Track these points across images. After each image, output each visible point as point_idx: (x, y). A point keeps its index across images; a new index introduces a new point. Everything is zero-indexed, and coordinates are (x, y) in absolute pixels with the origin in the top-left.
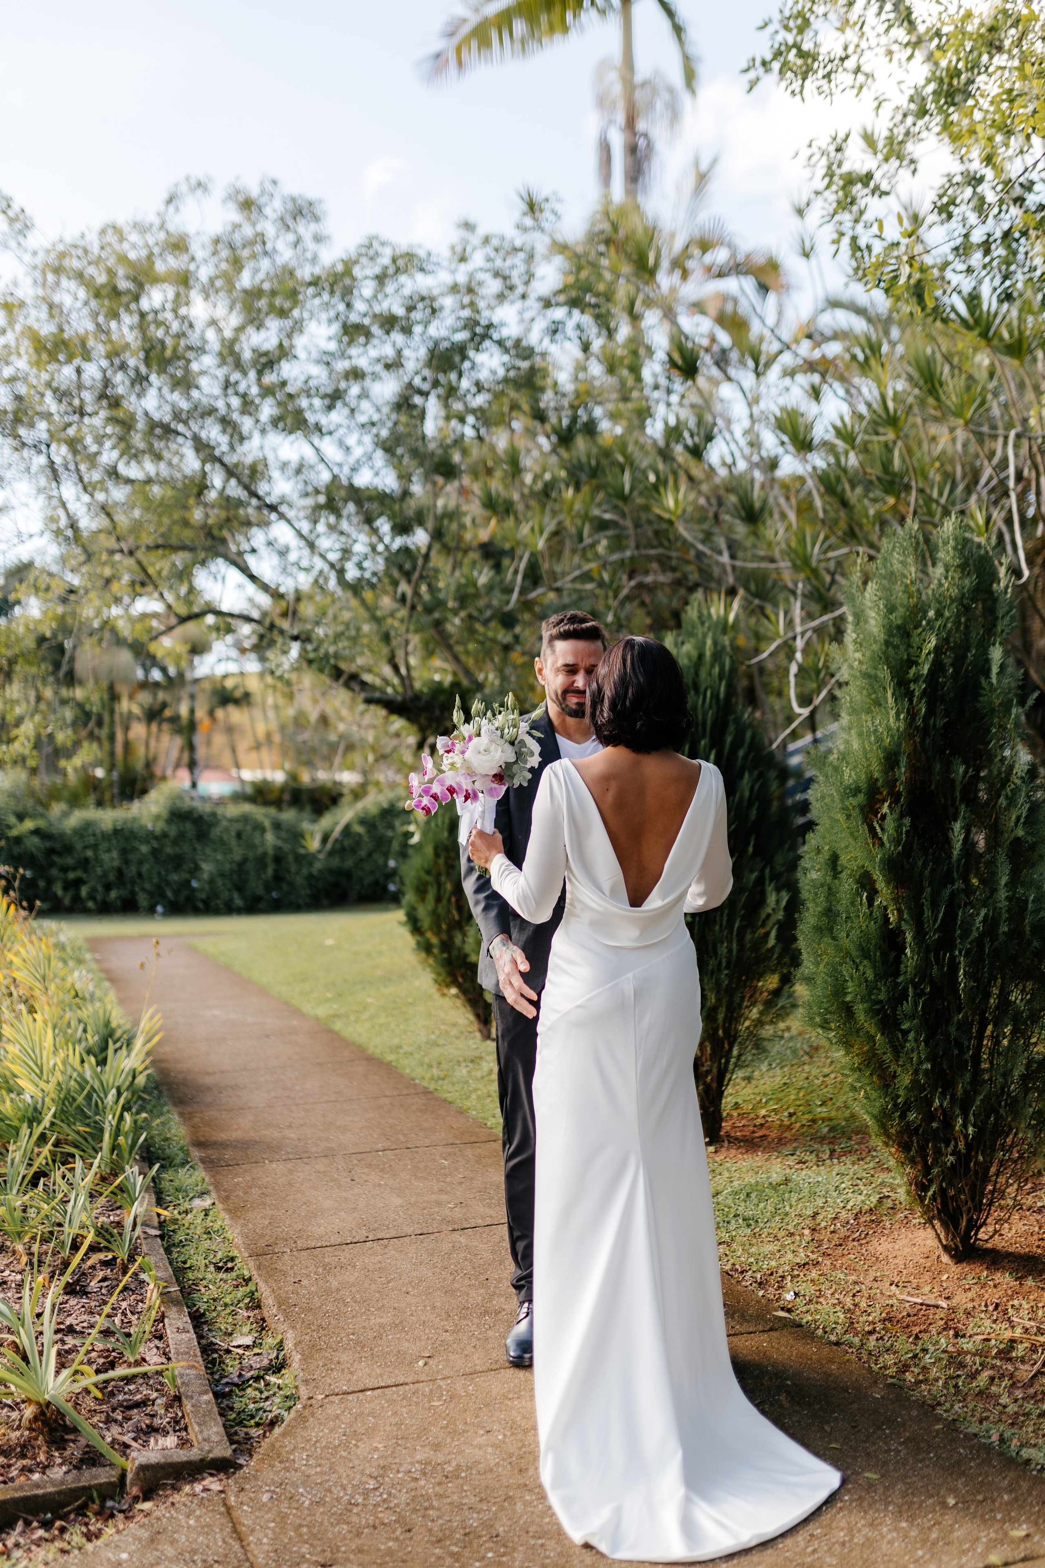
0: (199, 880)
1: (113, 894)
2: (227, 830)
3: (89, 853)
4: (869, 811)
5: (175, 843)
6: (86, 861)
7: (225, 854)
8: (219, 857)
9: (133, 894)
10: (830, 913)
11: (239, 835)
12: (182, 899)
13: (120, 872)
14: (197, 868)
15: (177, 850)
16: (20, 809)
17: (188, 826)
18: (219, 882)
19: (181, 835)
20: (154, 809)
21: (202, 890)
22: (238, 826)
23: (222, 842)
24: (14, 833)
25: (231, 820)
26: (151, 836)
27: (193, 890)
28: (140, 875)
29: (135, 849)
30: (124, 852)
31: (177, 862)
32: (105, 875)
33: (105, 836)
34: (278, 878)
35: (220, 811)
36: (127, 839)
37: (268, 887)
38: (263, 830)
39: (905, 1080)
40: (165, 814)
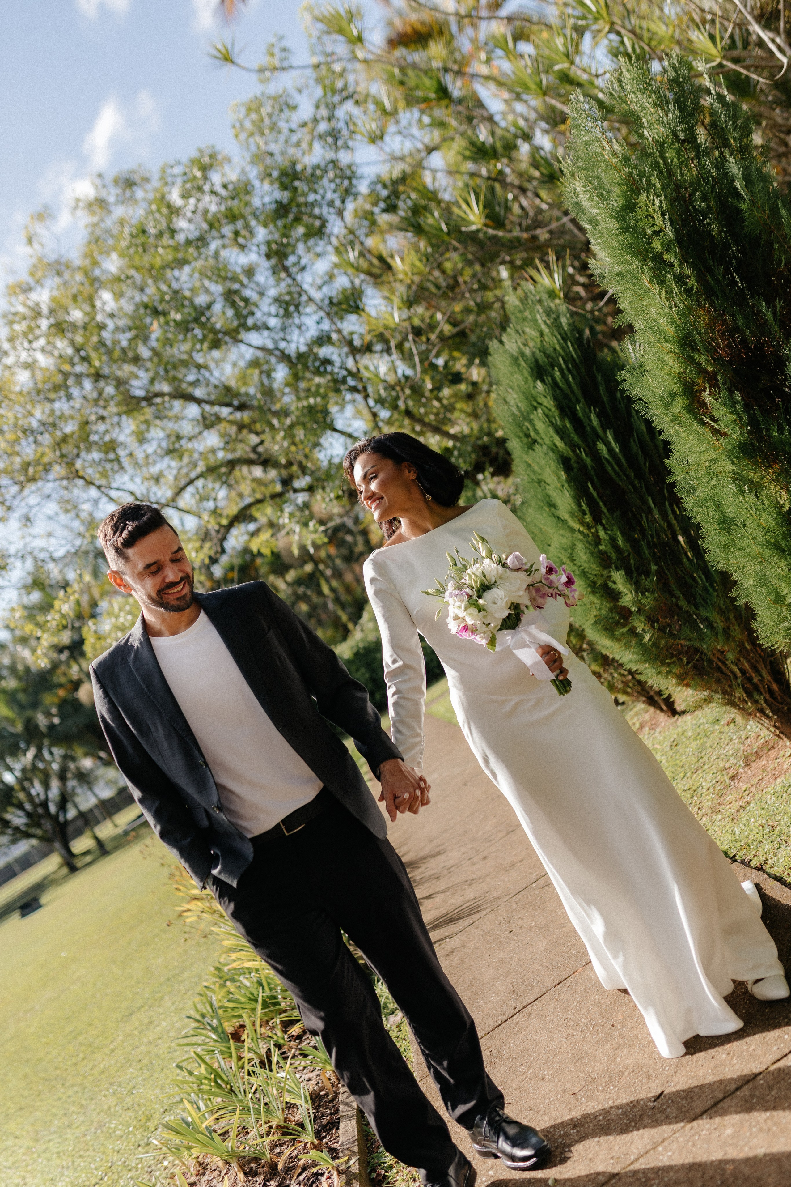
4: (696, 408)
10: (726, 524)
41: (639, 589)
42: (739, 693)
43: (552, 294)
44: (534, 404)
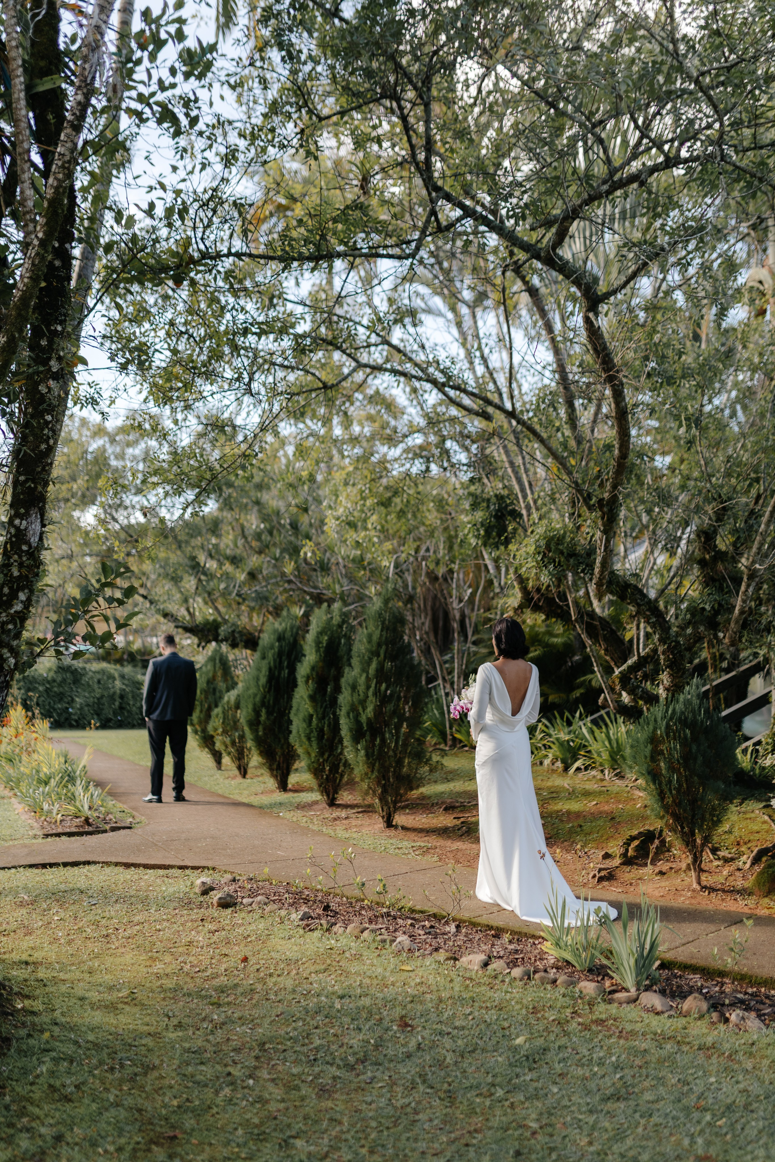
0: (74, 708)
2: (92, 678)
4: (307, 682)
5: (60, 685)
7: (90, 692)
8: (87, 694)
10: (298, 710)
11: (99, 682)
12: (62, 720)
14: (73, 700)
15: (61, 689)
17: (68, 675)
18: (86, 709)
19: (64, 680)
20: (48, 664)
21: (75, 714)
22: (99, 676)
23: (89, 685)
25: (94, 672)
26: (46, 680)
27: (70, 714)
28: (38, 704)
29: (35, 689)
30: (29, 690)
31: (61, 696)
34: (121, 708)
35: (88, 666)
36: (31, 682)
37: (115, 714)
38: (114, 679)
39: (313, 755)
40: (54, 668)
41: (268, 718)
42: (275, 767)
43: (297, 617)
44: (272, 647)
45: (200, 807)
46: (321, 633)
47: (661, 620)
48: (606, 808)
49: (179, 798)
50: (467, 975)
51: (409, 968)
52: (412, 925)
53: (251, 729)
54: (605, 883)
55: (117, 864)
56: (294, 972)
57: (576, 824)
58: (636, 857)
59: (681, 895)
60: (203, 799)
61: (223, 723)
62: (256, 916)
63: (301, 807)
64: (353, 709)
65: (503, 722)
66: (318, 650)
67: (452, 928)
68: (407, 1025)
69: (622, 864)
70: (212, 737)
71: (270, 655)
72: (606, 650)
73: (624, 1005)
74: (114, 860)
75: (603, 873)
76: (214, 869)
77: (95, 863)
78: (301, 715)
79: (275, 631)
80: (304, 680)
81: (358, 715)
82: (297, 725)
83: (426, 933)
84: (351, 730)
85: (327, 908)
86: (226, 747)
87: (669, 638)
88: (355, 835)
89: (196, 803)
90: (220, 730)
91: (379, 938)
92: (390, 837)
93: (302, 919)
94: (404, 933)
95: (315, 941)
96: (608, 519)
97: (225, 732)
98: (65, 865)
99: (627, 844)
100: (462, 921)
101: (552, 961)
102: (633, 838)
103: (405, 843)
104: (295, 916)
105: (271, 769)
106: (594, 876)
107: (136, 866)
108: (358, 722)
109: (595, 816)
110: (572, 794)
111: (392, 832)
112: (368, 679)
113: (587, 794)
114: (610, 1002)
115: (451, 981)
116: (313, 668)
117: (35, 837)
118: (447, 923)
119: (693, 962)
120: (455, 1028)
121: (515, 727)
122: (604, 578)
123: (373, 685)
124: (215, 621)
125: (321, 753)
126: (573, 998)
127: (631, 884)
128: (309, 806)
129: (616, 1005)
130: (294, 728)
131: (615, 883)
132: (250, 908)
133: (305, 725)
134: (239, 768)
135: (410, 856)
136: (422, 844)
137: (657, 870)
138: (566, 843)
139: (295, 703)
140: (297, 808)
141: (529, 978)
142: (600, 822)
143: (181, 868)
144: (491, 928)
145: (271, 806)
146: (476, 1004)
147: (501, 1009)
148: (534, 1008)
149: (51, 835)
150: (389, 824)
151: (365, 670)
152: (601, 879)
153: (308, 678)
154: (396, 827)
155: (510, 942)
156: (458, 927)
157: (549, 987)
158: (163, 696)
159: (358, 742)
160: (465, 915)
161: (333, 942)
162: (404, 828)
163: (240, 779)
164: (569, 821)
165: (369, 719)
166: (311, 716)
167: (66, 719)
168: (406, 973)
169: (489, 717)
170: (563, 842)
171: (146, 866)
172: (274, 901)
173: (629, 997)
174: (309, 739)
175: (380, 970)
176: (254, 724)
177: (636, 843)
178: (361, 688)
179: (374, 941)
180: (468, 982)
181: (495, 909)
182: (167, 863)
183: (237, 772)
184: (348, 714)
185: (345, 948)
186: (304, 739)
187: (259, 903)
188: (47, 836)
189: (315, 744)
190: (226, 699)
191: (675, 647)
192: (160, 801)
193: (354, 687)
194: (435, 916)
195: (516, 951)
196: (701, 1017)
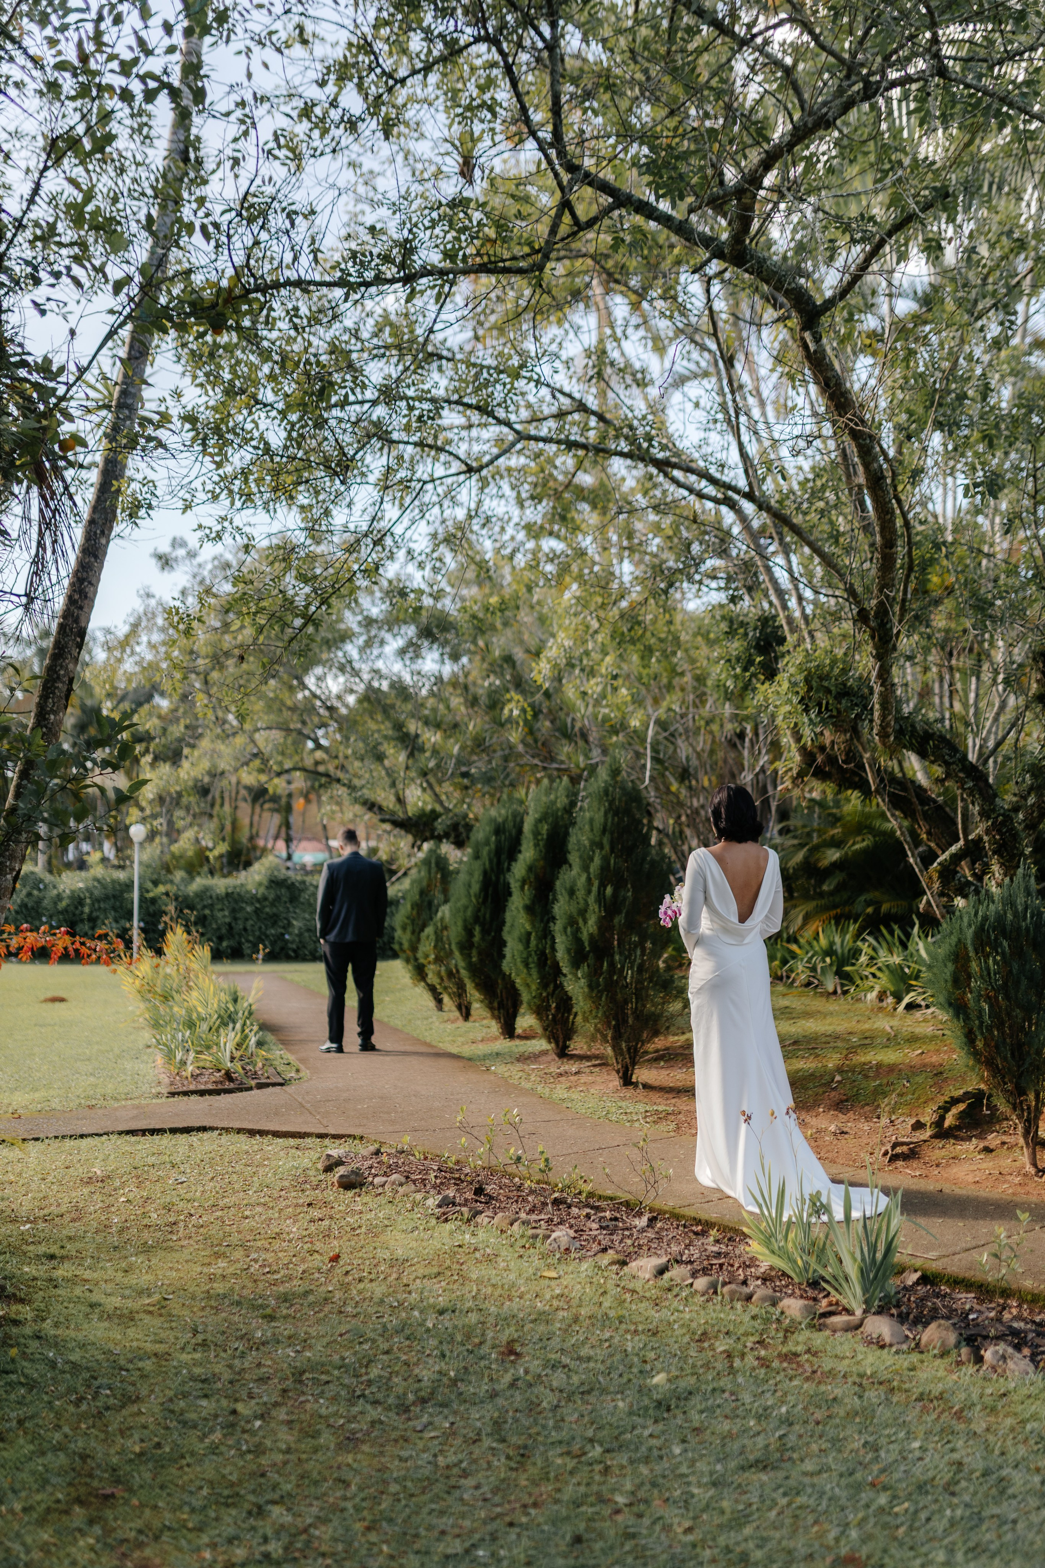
0: (290, 934)
1: (225, 944)
3: (207, 912)
4: (522, 888)
5: (273, 904)
6: (205, 917)
8: (307, 916)
9: (240, 943)
12: (277, 949)
13: (230, 927)
14: (290, 924)
15: (275, 910)
16: (155, 877)
17: (284, 891)
18: (307, 936)
19: (278, 898)
20: (257, 878)
21: (293, 942)
24: (151, 895)
26: (254, 899)
27: (287, 941)
28: (245, 929)
29: (242, 909)
30: (233, 911)
31: (274, 919)
32: (219, 929)
33: (219, 898)
36: (236, 901)
40: (265, 883)
41: (482, 939)
45: (388, 1058)
46: (539, 821)
47: (982, 784)
48: (934, 1059)
49: (367, 1046)
50: (631, 1286)
51: (553, 1274)
52: (588, 1216)
53: (462, 954)
54: (900, 1163)
55: (239, 1131)
56: (394, 1276)
57: (885, 1081)
58: (958, 1128)
59: (1005, 1182)
60: (402, 1049)
61: (435, 947)
62: (382, 1200)
63: (524, 1058)
64: (572, 922)
65: (726, 930)
66: (536, 845)
67: (642, 1222)
68: (512, 1352)
69: (934, 1137)
70: (424, 966)
71: (485, 852)
72: (929, 833)
73: (838, 1334)
74: (237, 1125)
75: (899, 1150)
76: (362, 1138)
77: (212, 1129)
78: (516, 934)
79: (493, 820)
80: (518, 884)
81: (578, 929)
82: (513, 948)
83: (601, 1228)
84: (568, 951)
85: (479, 1191)
86: (442, 979)
87: (994, 810)
88: (575, 1096)
89: (388, 1053)
90: (433, 956)
91: (530, 1232)
92: (623, 1099)
93: (439, 1206)
94: (571, 1227)
95: (446, 1234)
96: (880, 639)
97: (438, 960)
98: (174, 1131)
99: (945, 1108)
100: (661, 1212)
101: (762, 1270)
102: (955, 1101)
103: (641, 1107)
104: (432, 1202)
105: (491, 1009)
106: (886, 1154)
107: (262, 1133)
108: (578, 941)
109: (913, 1071)
110: (893, 1040)
111: (629, 1092)
112: (589, 880)
113: (913, 1039)
114: (821, 1328)
115: (605, 1293)
116: (530, 869)
117: (158, 1095)
118: (640, 1214)
119: (968, 1275)
120: (579, 1358)
121: (743, 937)
122: (888, 724)
123: (595, 889)
124: (433, 811)
125: (544, 985)
126: (767, 1321)
127: (937, 1166)
128: (534, 1057)
129: (828, 1333)
130: (507, 951)
131: (915, 1163)
132: (380, 1190)
133: (520, 947)
134: (459, 1007)
135: (637, 1125)
136: (660, 1108)
137: (981, 1146)
138: (867, 1108)
139: (508, 916)
140: (518, 1060)
141: (715, 1293)
142: (919, 1079)
143: (321, 1136)
144: (698, 1222)
145: (485, 1057)
146: (624, 1326)
147: (654, 1334)
148: (704, 1333)
149: (178, 1094)
150: (627, 1081)
151: (586, 868)
152: (894, 1158)
153: (524, 882)
154: (636, 1085)
155: (717, 1241)
156: (652, 1221)
157: (739, 1305)
158: (342, 910)
159: (578, 968)
160: (669, 1203)
161: (467, 1236)
162: (646, 1086)
163: (461, 1023)
164: (878, 1075)
165: (591, 936)
166: (529, 934)
167: (282, 949)
168: (547, 1282)
169: (705, 925)
170: (863, 1107)
171: (277, 1134)
172: (414, 1181)
173: (848, 1322)
174: (527, 965)
175: (512, 1276)
176: (466, 946)
177: (962, 1107)
178: (580, 894)
179: (522, 1236)
180: (628, 1296)
181: (718, 1195)
182: (303, 1130)
183: (457, 1014)
184: (565, 928)
185: (481, 1246)
186: (521, 966)
187: (393, 1183)
188: (173, 1094)
189: (534, 972)
190: (440, 914)
191: (1003, 823)
192: (340, 1050)
193: (572, 892)
194: (627, 1204)
195: (718, 1255)
196: (944, 1354)
